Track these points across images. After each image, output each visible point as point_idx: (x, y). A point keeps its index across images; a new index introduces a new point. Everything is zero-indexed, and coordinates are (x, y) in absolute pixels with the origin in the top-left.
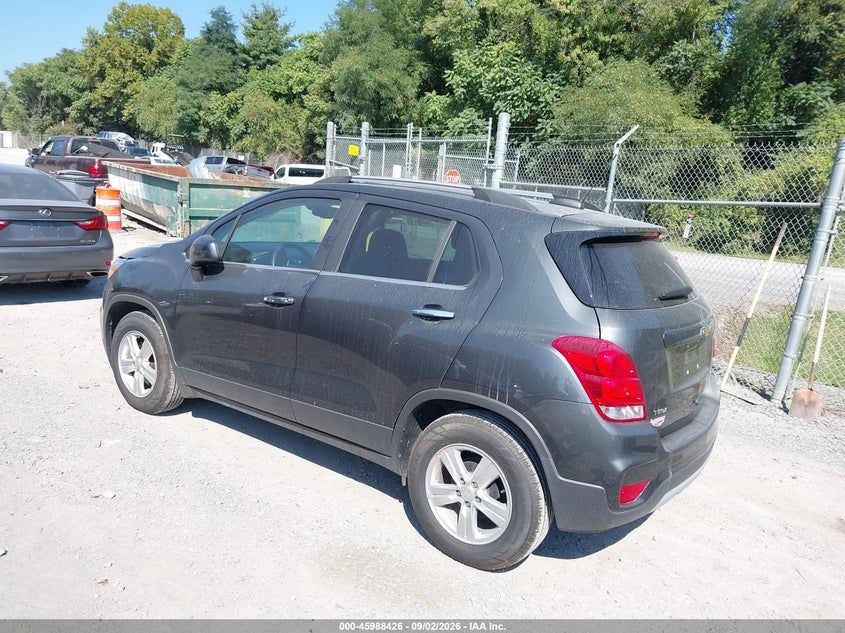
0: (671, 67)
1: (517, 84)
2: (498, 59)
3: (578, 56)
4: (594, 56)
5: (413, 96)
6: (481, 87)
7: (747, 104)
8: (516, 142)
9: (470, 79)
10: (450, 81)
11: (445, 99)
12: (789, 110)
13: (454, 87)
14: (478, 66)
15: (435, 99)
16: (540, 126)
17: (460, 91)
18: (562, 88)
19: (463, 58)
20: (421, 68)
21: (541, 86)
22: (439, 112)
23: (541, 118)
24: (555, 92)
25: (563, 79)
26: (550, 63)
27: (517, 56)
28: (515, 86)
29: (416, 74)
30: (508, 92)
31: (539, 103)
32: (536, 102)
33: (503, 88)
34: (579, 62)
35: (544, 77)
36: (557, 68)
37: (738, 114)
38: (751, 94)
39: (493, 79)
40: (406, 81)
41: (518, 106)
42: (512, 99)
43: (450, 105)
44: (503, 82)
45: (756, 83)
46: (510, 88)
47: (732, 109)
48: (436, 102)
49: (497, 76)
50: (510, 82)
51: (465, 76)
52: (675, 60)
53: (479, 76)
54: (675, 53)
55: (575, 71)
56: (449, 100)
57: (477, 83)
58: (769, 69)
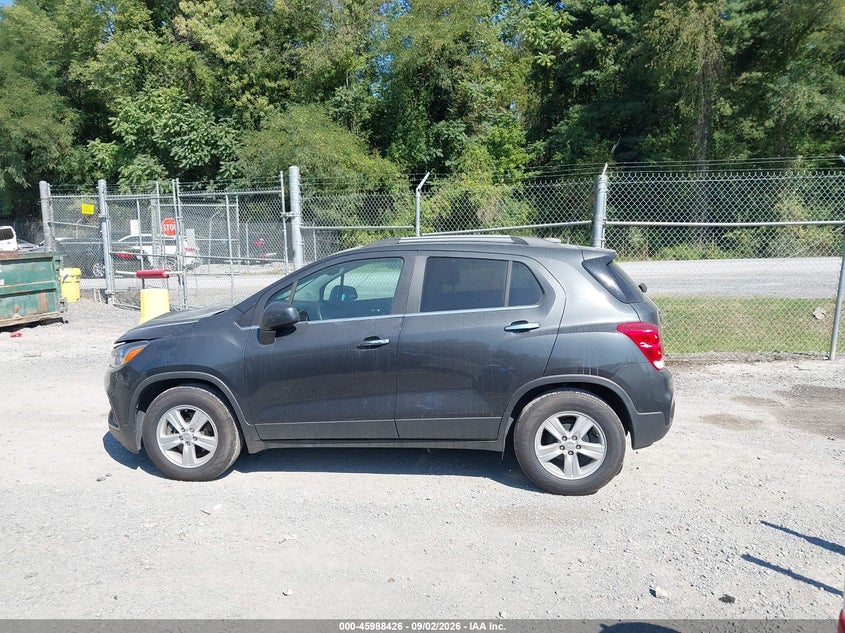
0: (337, 110)
1: (193, 129)
2: (166, 105)
3: (249, 100)
4: (263, 101)
5: (69, 144)
6: (153, 134)
7: (404, 140)
8: (200, 186)
9: (139, 126)
10: (116, 129)
11: (112, 147)
12: (436, 145)
13: (123, 134)
14: (145, 113)
15: (100, 147)
16: (224, 168)
17: (130, 139)
18: (237, 131)
19: (127, 105)
20: (72, 114)
21: (216, 130)
22: (108, 161)
23: (223, 160)
24: (232, 136)
25: (237, 123)
26: (220, 109)
27: (187, 101)
28: (190, 131)
29: (67, 120)
30: (185, 138)
31: (217, 147)
32: (215, 146)
33: (178, 134)
34: (250, 106)
35: (217, 121)
36: (228, 112)
37: (399, 149)
38: (406, 132)
39: (166, 126)
40: (58, 128)
41: (197, 151)
42: (189, 144)
43: (118, 152)
44: (177, 128)
45: (408, 123)
46: (185, 134)
47: (394, 145)
48: (102, 150)
49: (170, 122)
50: (185, 127)
51: (133, 122)
52: (338, 105)
53: (149, 123)
54: (338, 98)
55: (247, 115)
56: (116, 148)
57: (148, 130)
58: (415, 111)
